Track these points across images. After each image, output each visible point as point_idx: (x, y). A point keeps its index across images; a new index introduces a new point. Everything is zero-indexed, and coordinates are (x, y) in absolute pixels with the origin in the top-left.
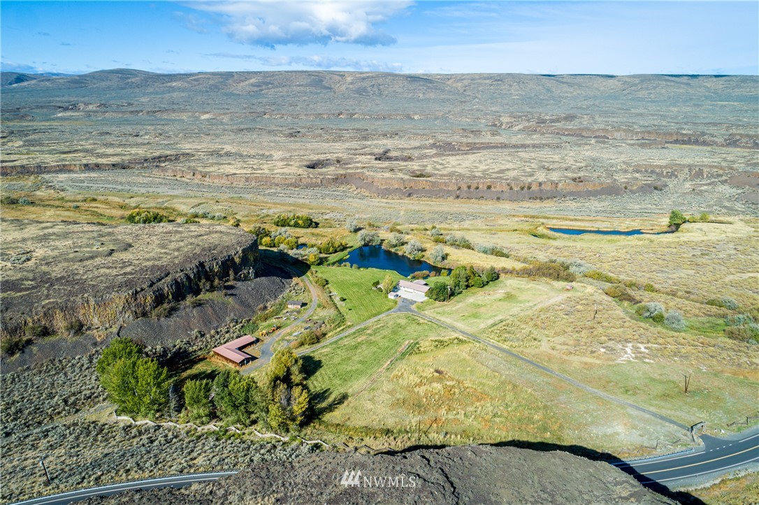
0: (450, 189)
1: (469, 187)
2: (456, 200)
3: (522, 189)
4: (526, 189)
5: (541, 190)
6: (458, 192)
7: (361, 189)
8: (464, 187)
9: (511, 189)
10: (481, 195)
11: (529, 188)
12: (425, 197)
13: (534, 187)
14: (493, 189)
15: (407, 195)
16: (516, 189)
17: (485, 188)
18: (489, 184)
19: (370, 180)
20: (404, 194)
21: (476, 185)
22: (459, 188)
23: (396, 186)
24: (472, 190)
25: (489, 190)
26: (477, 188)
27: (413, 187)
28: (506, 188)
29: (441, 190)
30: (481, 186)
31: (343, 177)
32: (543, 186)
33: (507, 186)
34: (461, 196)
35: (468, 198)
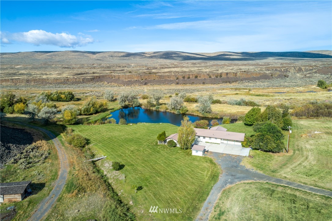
0: (171, 79)
1: (184, 77)
2: (177, 85)
3: (217, 77)
4: (219, 77)
5: (228, 78)
6: (177, 81)
7: (111, 83)
8: (181, 78)
9: (210, 77)
10: (192, 82)
11: (221, 76)
12: (156, 84)
13: (223, 76)
14: (199, 78)
15: (144, 84)
16: (213, 77)
17: (194, 78)
18: (196, 75)
19: (117, 78)
20: (142, 83)
21: (188, 76)
22: (178, 79)
23: (136, 79)
24: (186, 79)
25: (196, 79)
26: (189, 78)
27: (147, 79)
28: (207, 77)
29: (166, 80)
30: (191, 77)
31: (98, 77)
32: (229, 74)
33: (207, 76)
34: (180, 83)
35: (184, 84)
